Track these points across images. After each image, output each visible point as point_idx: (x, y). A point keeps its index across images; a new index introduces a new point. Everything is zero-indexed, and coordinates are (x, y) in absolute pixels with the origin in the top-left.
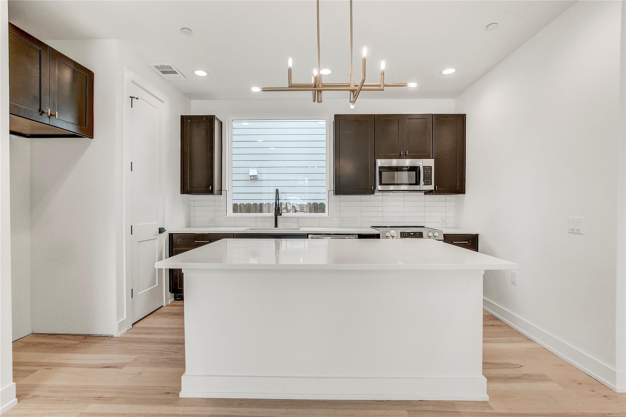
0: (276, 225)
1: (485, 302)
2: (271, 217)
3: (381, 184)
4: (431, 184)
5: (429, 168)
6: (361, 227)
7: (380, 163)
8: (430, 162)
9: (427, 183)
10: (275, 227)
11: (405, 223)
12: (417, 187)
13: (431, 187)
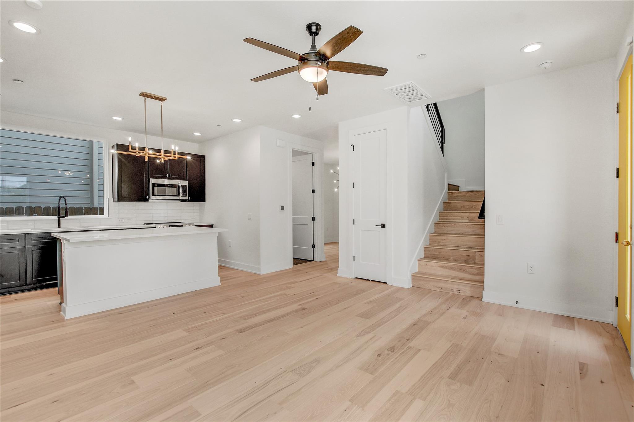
0: (59, 226)
1: (219, 261)
2: (55, 220)
3: (154, 195)
4: (186, 196)
5: (185, 186)
6: (136, 225)
7: (153, 181)
8: (186, 183)
9: (183, 195)
10: (58, 227)
11: (168, 221)
12: (177, 198)
13: (186, 198)
